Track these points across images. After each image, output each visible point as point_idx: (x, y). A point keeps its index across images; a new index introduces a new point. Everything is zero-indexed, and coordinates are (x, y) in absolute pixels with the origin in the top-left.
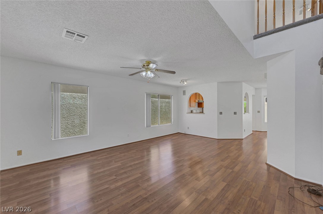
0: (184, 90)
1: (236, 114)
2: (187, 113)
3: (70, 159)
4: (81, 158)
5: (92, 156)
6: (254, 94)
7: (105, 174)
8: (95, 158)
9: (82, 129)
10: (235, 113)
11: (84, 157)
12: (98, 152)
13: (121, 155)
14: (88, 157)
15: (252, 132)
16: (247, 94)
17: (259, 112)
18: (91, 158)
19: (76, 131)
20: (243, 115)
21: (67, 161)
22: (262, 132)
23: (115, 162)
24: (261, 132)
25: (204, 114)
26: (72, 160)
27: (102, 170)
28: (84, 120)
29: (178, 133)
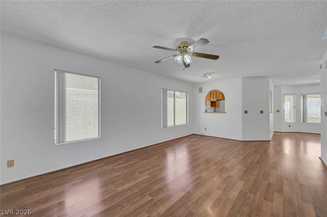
0: (200, 87)
1: (263, 113)
2: (204, 112)
3: (79, 169)
4: (93, 167)
5: (106, 164)
6: (274, 92)
7: (134, 192)
8: (110, 167)
9: (87, 131)
10: (262, 112)
11: (96, 167)
12: (113, 158)
13: (142, 162)
14: (101, 166)
15: (273, 133)
18: (106, 167)
19: (79, 133)
20: (270, 113)
21: (75, 173)
23: (141, 173)
25: (225, 113)
26: (82, 171)
27: (127, 186)
28: (90, 120)
29: (194, 134)
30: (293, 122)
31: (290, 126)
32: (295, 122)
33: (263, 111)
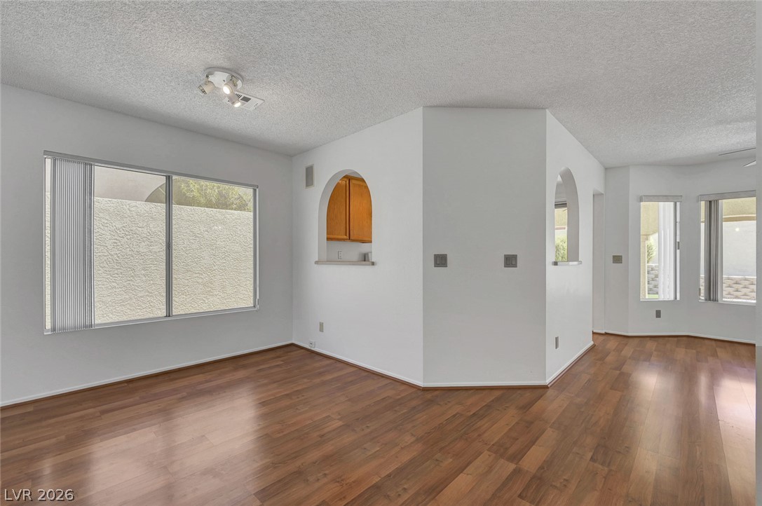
0: (309, 164)
1: (515, 266)
2: (317, 263)
6: (601, 190)
10: (510, 261)
15: (592, 343)
16: (568, 177)
17: (617, 259)
20: (550, 268)
22: (631, 340)
24: (626, 340)
25: (373, 264)
29: (292, 345)
30: (672, 298)
31: (658, 314)
32: (678, 298)
33: (515, 257)
